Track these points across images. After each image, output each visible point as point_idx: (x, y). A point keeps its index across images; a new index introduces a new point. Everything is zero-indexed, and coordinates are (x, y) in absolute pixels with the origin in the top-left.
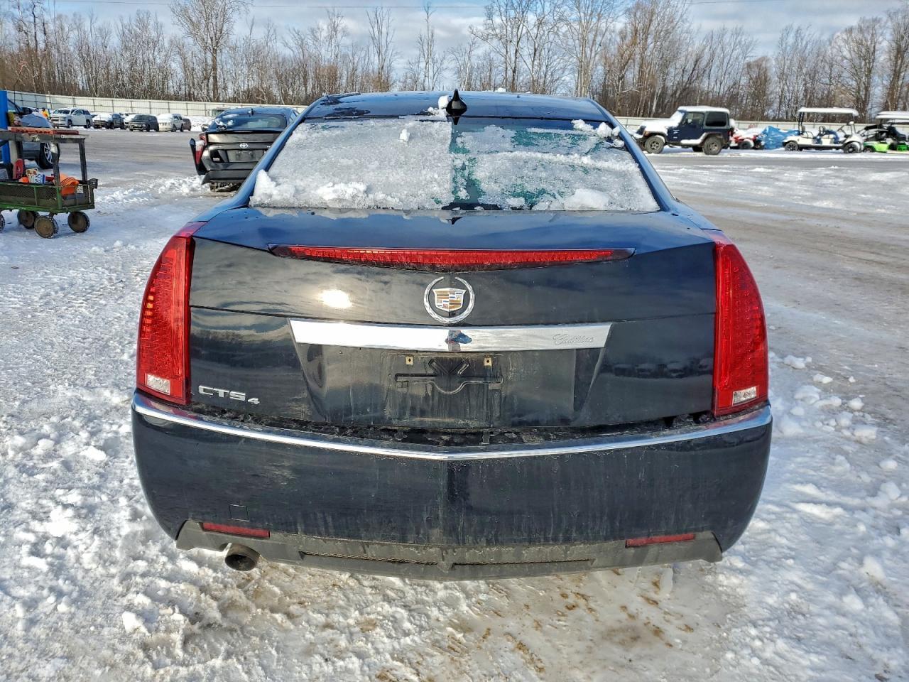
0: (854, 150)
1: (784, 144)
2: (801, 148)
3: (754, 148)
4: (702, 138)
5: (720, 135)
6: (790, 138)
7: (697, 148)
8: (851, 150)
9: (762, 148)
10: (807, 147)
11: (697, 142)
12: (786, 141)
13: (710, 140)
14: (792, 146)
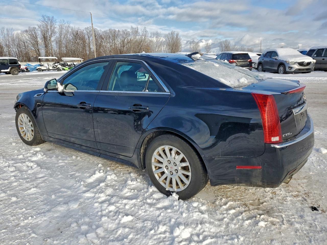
0: (60, 70)
1: (37, 70)
2: (43, 70)
3: (26, 72)
4: (9, 69)
5: (16, 67)
6: (38, 67)
7: (6, 73)
8: (59, 70)
9: (29, 71)
10: (45, 70)
11: (8, 70)
12: (37, 68)
13: (13, 70)
14: (40, 70)
